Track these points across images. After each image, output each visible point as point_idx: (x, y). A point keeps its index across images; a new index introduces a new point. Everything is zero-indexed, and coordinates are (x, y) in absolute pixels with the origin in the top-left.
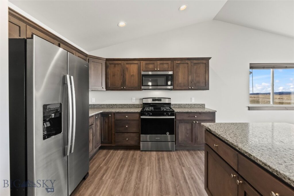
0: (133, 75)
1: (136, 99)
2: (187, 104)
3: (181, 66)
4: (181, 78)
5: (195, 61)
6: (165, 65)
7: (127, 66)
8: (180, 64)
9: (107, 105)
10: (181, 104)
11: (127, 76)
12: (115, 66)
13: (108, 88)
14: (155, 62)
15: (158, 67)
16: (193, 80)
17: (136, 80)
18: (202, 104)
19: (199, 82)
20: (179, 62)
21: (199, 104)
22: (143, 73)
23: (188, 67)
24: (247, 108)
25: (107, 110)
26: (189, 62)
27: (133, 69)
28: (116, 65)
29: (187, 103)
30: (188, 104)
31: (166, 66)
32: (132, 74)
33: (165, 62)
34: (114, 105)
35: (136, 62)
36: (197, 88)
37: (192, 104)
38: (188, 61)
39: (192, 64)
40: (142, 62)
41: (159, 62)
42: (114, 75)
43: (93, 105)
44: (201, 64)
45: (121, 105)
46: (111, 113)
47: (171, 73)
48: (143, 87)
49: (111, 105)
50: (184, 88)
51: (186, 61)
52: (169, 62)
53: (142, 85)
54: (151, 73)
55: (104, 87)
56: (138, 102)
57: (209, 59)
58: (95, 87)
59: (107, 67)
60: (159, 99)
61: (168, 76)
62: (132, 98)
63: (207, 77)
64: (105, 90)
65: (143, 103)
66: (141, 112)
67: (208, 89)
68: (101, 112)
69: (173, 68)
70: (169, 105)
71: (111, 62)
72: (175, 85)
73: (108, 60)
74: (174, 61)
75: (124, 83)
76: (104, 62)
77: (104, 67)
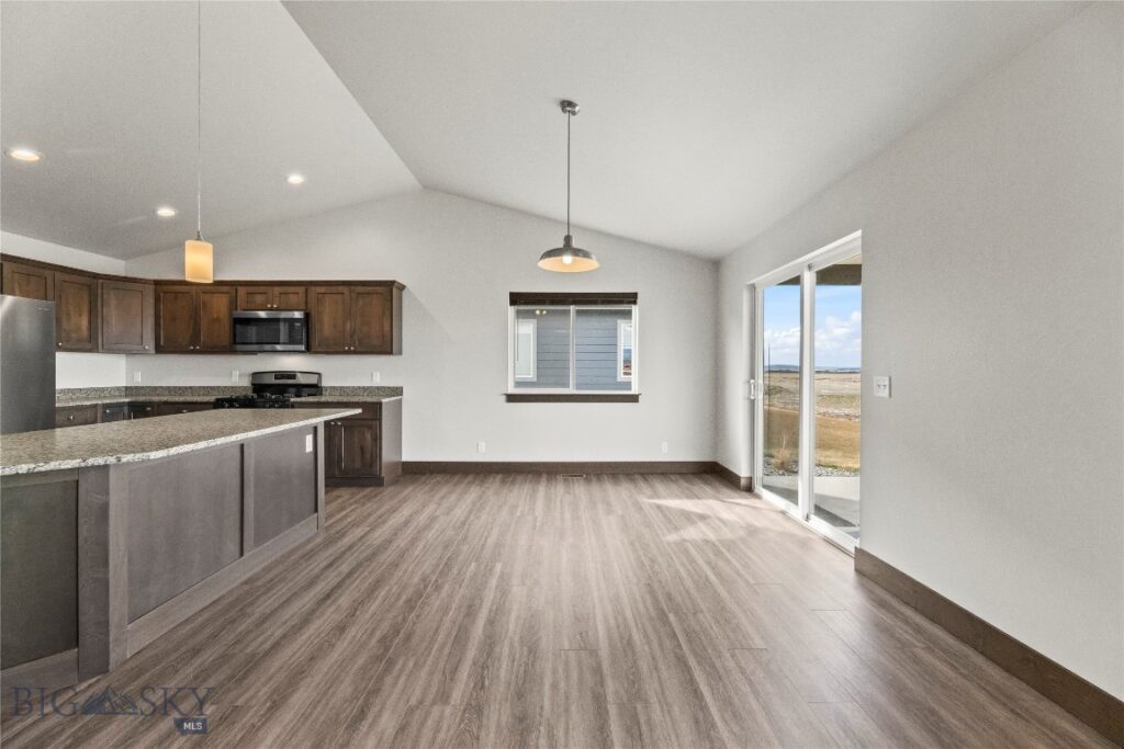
0: (218, 320)
1: (240, 375)
3: (328, 299)
4: (326, 325)
5: (360, 289)
6: (291, 296)
8: (326, 296)
11: (204, 321)
12: (176, 298)
13: (160, 349)
14: (269, 289)
15: (276, 300)
16: (354, 332)
17: (225, 327)
18: (397, 388)
19: (368, 336)
20: (323, 289)
21: (389, 388)
22: (240, 313)
23: (343, 302)
24: (504, 397)
26: (345, 290)
27: (220, 305)
28: (179, 295)
29: (361, 385)
31: (293, 299)
32: (215, 316)
34: (186, 388)
35: (225, 289)
36: (362, 350)
37: (372, 387)
39: (354, 295)
40: (239, 288)
41: (277, 290)
42: (173, 319)
43: (136, 387)
44: (375, 296)
46: (151, 404)
47: (298, 315)
48: (239, 347)
49: (180, 388)
52: (301, 290)
53: (235, 343)
54: (262, 314)
55: (150, 346)
56: (246, 382)
57: (390, 284)
58: (122, 346)
59: (157, 300)
60: (291, 375)
61: (292, 321)
62: (233, 372)
63: (387, 328)
64: (154, 352)
65: (253, 384)
66: (218, 400)
67: (390, 352)
68: (127, 400)
69: (306, 303)
70: (315, 389)
71: (165, 288)
72: (315, 343)
73: (157, 283)
74: (313, 288)
75: (194, 341)
76: (149, 290)
77: (150, 300)
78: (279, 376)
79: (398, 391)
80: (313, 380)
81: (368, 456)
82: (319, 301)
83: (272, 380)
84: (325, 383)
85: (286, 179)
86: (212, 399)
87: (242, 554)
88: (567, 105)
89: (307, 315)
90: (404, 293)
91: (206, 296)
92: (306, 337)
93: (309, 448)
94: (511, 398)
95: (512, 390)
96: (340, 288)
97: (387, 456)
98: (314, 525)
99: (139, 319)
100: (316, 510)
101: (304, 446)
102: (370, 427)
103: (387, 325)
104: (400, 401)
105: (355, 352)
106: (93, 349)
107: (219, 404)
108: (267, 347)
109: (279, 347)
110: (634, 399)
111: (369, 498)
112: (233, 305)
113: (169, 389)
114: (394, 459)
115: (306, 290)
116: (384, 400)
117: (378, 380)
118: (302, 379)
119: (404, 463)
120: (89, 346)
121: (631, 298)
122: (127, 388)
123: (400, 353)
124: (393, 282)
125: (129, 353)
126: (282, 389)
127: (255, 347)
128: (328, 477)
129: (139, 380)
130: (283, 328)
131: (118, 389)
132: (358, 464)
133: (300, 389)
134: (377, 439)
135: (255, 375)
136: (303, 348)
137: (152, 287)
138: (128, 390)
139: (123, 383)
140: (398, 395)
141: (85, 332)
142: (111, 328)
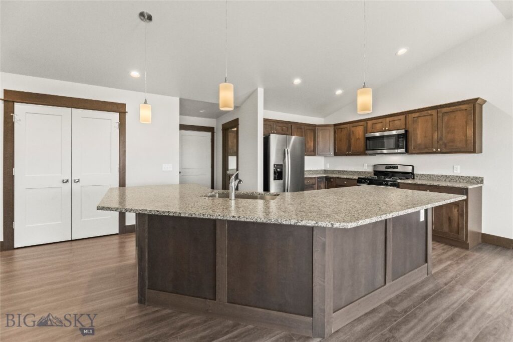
0: (358, 139)
1: (368, 166)
2: (443, 176)
3: (420, 120)
4: (419, 135)
5: (445, 110)
6: (396, 122)
7: (353, 129)
8: (419, 118)
9: (338, 171)
10: (433, 175)
11: (353, 141)
12: (342, 131)
13: (336, 154)
14: (384, 120)
15: (388, 125)
16: (441, 139)
17: (362, 142)
18: (478, 178)
19: (453, 141)
20: (417, 115)
21: (469, 177)
22: (369, 135)
23: (432, 120)
25: (330, 175)
26: (434, 112)
27: (359, 131)
28: (343, 129)
30: (446, 176)
32: (357, 137)
33: (396, 118)
34: (345, 171)
35: (362, 123)
36: (448, 151)
37: (453, 176)
38: (432, 111)
39: (440, 115)
40: (369, 122)
41: (388, 119)
42: (341, 140)
43: (327, 170)
44: (459, 112)
45: (352, 171)
46: (332, 178)
48: (368, 152)
49: (342, 171)
50: (426, 150)
51: (429, 112)
52: (402, 117)
53: (367, 150)
54: (377, 134)
55: (332, 153)
56: (371, 170)
57: (473, 101)
58: (323, 153)
59: (335, 132)
60: (395, 167)
62: (364, 165)
64: (333, 155)
65: (374, 171)
66: (359, 178)
67: (474, 151)
68: (325, 176)
69: (406, 124)
70: (411, 176)
71: (338, 127)
72: (410, 148)
73: (335, 125)
74: (410, 115)
75: (349, 148)
76: (332, 129)
77: (332, 133)
78: (388, 167)
79: (480, 180)
80: (409, 169)
81: (455, 225)
82: (414, 122)
83: (384, 169)
84: (417, 172)
86: (356, 177)
87: (385, 283)
89: (406, 131)
91: (353, 128)
92: (404, 143)
93: (422, 219)
97: (472, 227)
98: (425, 271)
99: (328, 142)
100: (426, 261)
103: (470, 132)
104: (481, 188)
105: (441, 152)
106: (315, 155)
107: (360, 180)
108: (379, 151)
109: (385, 151)
112: (366, 131)
114: (477, 230)
115: (406, 116)
116: (469, 186)
118: (400, 169)
119: (483, 235)
120: (313, 153)
122: (324, 170)
123: (481, 152)
124: (475, 100)
125: (325, 156)
127: (373, 152)
129: (328, 167)
131: (322, 170)
133: (401, 175)
134: (464, 214)
135: (375, 166)
136: (403, 151)
137: (333, 127)
138: (325, 171)
139: (323, 168)
140: (478, 183)
141: (312, 148)
142: (320, 146)
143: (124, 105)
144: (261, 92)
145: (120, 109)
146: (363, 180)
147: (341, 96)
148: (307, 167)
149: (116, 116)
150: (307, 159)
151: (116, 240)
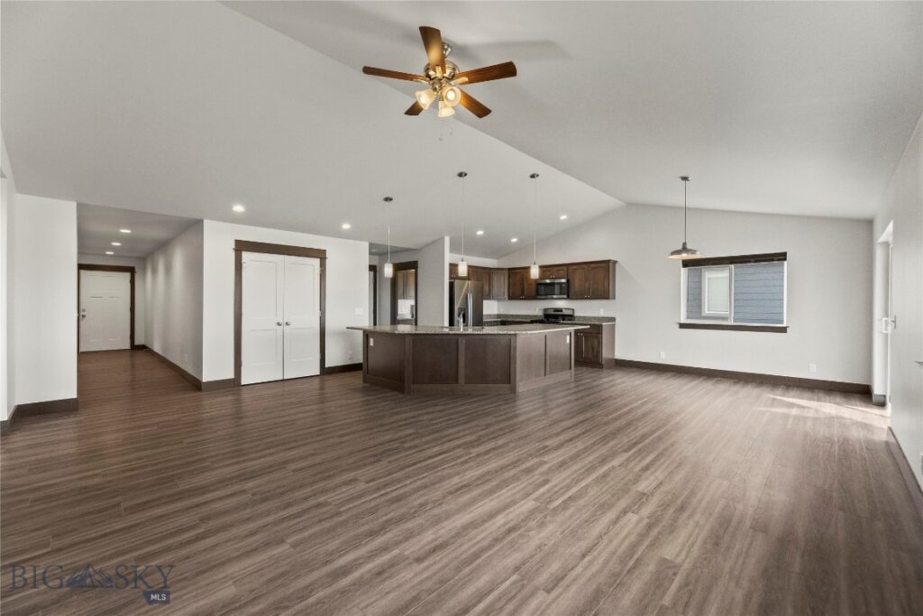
0: (531, 284)
1: (539, 310)
2: (593, 317)
3: (577, 272)
4: (577, 284)
5: (592, 265)
6: (561, 271)
8: (577, 270)
10: (586, 317)
11: (526, 286)
12: (515, 275)
13: (511, 298)
14: (551, 269)
15: (554, 273)
16: (590, 287)
17: (534, 288)
18: (612, 317)
19: (597, 290)
20: (575, 267)
21: (608, 318)
22: (539, 281)
23: (585, 272)
24: (678, 326)
25: (504, 319)
31: (562, 273)
32: (530, 282)
33: (561, 268)
36: (594, 297)
37: (599, 317)
39: (590, 269)
41: (555, 269)
42: (514, 285)
45: (524, 315)
47: (564, 281)
49: (515, 315)
50: (581, 297)
52: (565, 268)
53: (538, 295)
54: (548, 281)
55: (506, 297)
56: (541, 313)
57: (607, 262)
58: (498, 297)
59: (509, 276)
60: (561, 310)
61: (561, 284)
62: (536, 308)
63: (606, 284)
64: (508, 299)
65: (544, 314)
67: (607, 298)
68: (499, 320)
69: (568, 275)
70: (571, 317)
71: (512, 271)
72: (571, 294)
73: (509, 269)
74: (571, 267)
75: (522, 294)
76: (506, 272)
77: (507, 277)
78: (556, 310)
79: (613, 319)
80: (570, 313)
81: (595, 350)
82: (573, 273)
83: (552, 312)
84: (577, 314)
85: (559, 219)
86: (529, 320)
87: (545, 376)
88: (685, 179)
89: (568, 281)
90: (617, 265)
92: (568, 292)
93: (568, 341)
94: (682, 326)
95: (684, 320)
96: (584, 266)
97: (605, 354)
98: (569, 375)
99: (503, 286)
100: (570, 369)
101: (566, 340)
102: (597, 337)
104: (614, 325)
105: (590, 299)
106: (489, 299)
107: (532, 322)
108: (549, 297)
109: (555, 296)
110: (784, 330)
111: (594, 372)
113: (513, 316)
114: (610, 357)
115: (568, 268)
116: (604, 324)
117: (602, 313)
118: (565, 312)
119: (616, 360)
120: (488, 297)
121: (782, 257)
122: (498, 315)
123: (614, 298)
124: (609, 261)
125: (498, 300)
126: (556, 317)
127: (543, 297)
128: (576, 361)
129: (503, 312)
130: (557, 288)
132: (590, 356)
133: (564, 317)
134: (600, 343)
135: (545, 310)
136: (565, 296)
140: (611, 321)
141: (488, 292)
142: (495, 290)
143: (325, 251)
144: (447, 240)
145: (321, 255)
146: (534, 321)
147: (516, 244)
148: (486, 312)
149: (317, 262)
150: (486, 303)
151: (317, 380)
